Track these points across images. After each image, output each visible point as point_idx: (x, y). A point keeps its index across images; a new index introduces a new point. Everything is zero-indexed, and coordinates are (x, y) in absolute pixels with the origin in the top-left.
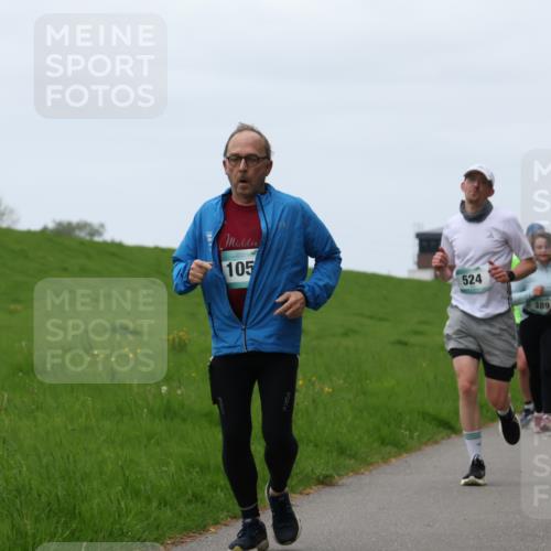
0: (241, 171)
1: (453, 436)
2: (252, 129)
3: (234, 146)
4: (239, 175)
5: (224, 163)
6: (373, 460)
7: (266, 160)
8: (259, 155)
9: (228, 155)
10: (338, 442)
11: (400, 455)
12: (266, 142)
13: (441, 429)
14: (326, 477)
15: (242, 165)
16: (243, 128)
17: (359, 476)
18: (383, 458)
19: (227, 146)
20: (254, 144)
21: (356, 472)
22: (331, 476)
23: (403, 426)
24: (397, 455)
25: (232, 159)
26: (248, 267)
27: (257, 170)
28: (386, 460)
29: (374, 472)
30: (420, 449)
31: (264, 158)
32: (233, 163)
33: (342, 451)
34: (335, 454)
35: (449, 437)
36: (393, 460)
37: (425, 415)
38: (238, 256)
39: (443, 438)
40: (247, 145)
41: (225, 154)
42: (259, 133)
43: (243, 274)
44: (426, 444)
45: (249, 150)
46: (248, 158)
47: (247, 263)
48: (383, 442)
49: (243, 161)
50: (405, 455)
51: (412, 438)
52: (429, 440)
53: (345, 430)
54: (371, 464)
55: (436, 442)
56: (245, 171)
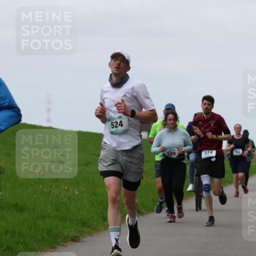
6: (99, 229)
10: (82, 219)
14: (76, 237)
17: (92, 237)
18: (105, 227)
21: (91, 235)
22: (77, 237)
29: (100, 235)
33: (84, 224)
34: (80, 225)
53: (85, 213)
54: (99, 230)
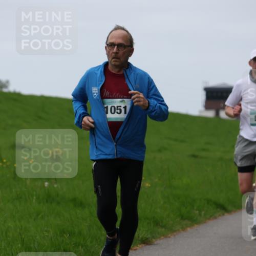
0: (114, 53)
1: (226, 214)
2: (123, 29)
3: (112, 38)
4: (113, 54)
5: (106, 47)
7: (130, 48)
8: (126, 44)
9: (108, 43)
11: (193, 225)
12: (131, 37)
13: (219, 209)
15: (115, 49)
16: (118, 28)
19: (108, 38)
20: (124, 37)
23: (195, 208)
24: (191, 226)
25: (110, 45)
26: (117, 109)
27: (124, 53)
28: (184, 229)
30: (205, 222)
31: (129, 46)
32: (110, 48)
35: (223, 215)
36: (189, 229)
37: (209, 201)
38: (112, 103)
39: (220, 215)
40: (119, 38)
41: (106, 43)
42: (127, 31)
43: (114, 113)
44: (209, 219)
45: (120, 41)
46: (119, 45)
47: (118, 107)
48: (183, 218)
49: (116, 47)
50: (196, 226)
51: (200, 215)
52: (211, 216)
55: (215, 218)
56: (117, 53)
